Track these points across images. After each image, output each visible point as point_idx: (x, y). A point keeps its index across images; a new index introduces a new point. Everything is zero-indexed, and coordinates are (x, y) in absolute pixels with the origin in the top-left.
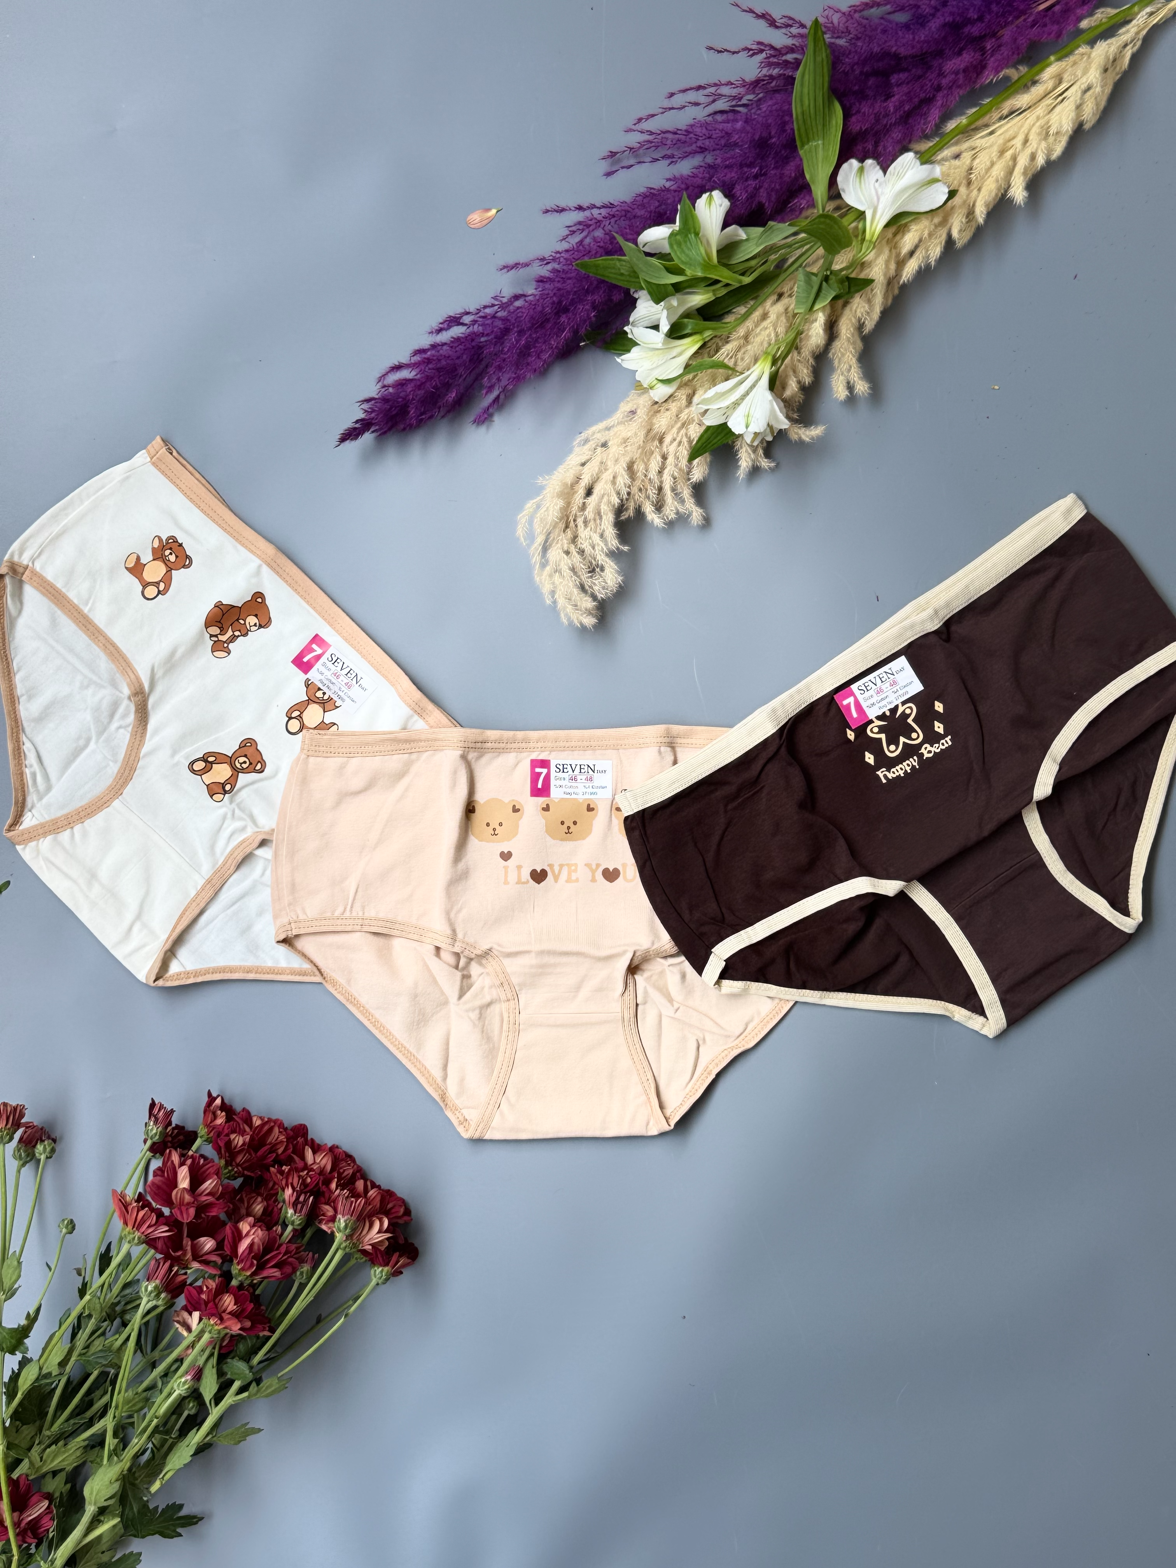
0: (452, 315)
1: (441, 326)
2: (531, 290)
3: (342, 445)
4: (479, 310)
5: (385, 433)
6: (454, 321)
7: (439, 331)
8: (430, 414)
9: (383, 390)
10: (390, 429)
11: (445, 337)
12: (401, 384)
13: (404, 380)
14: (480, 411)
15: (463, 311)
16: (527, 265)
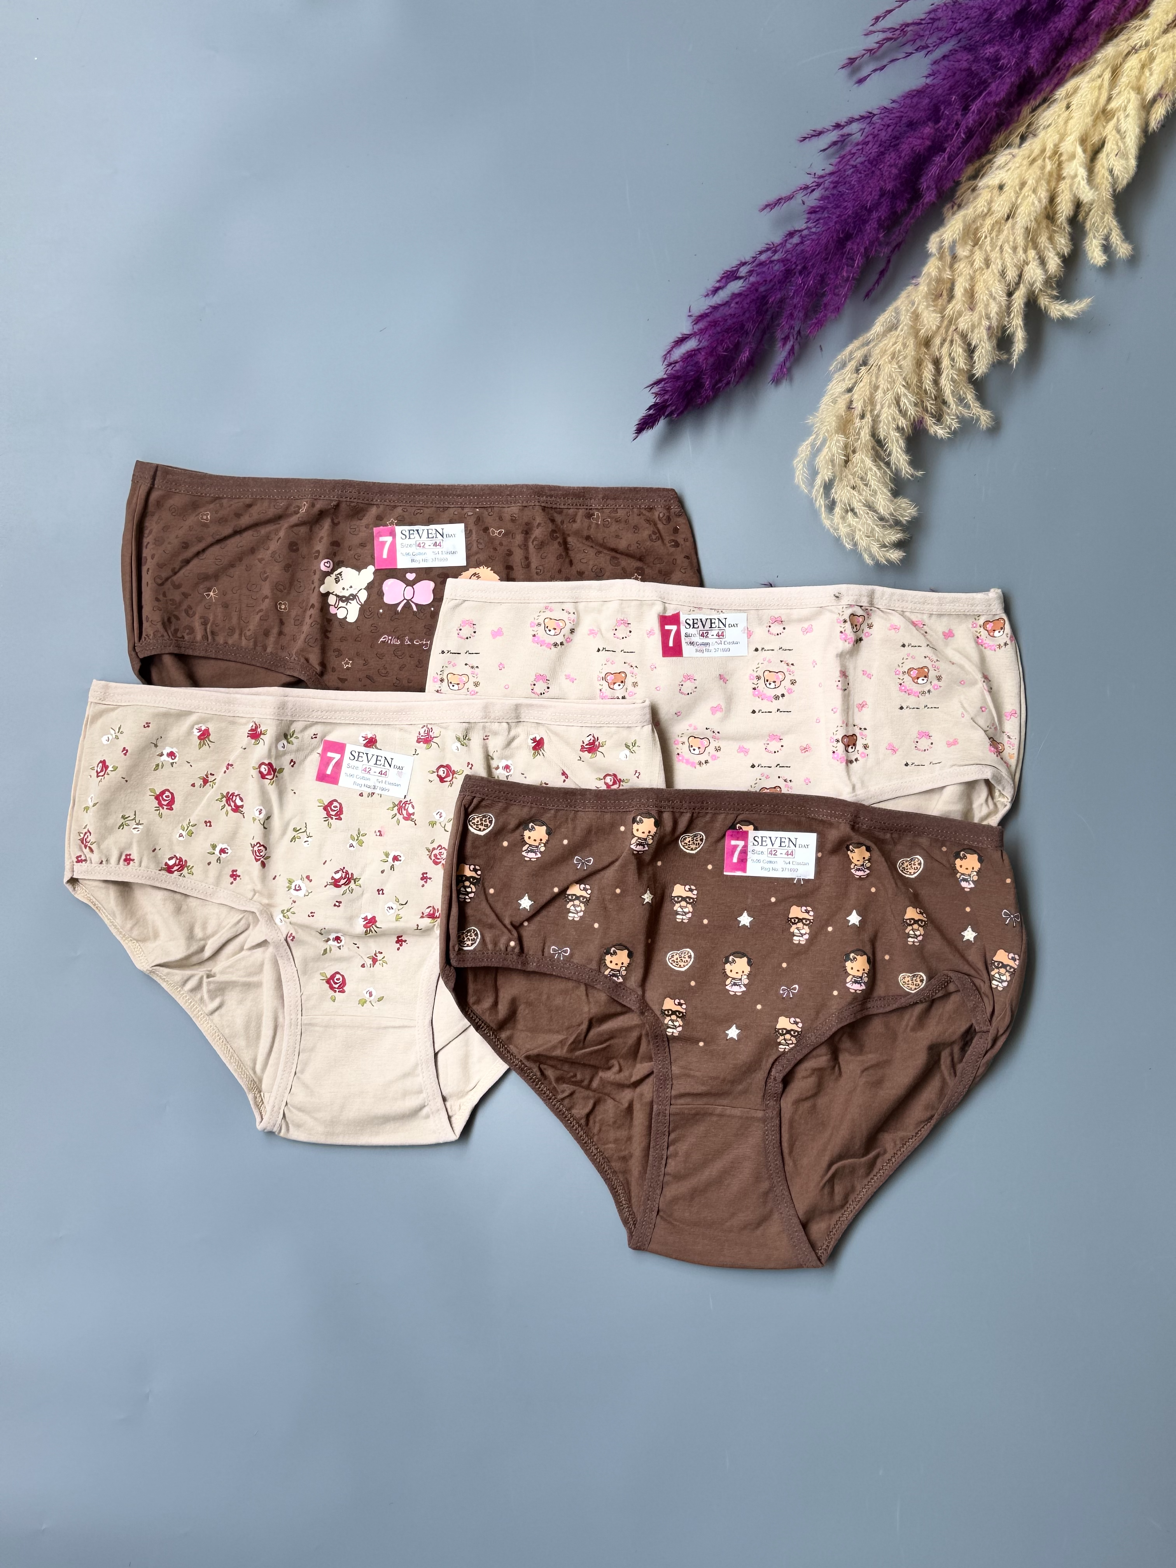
0: (728, 268)
1: (718, 285)
2: (800, 224)
3: (640, 436)
4: (755, 258)
5: (682, 412)
6: (730, 276)
7: (716, 290)
8: (725, 382)
9: (670, 368)
10: (686, 408)
11: (723, 296)
12: (690, 356)
13: (692, 351)
14: (776, 367)
15: (739, 263)
16: (789, 198)
